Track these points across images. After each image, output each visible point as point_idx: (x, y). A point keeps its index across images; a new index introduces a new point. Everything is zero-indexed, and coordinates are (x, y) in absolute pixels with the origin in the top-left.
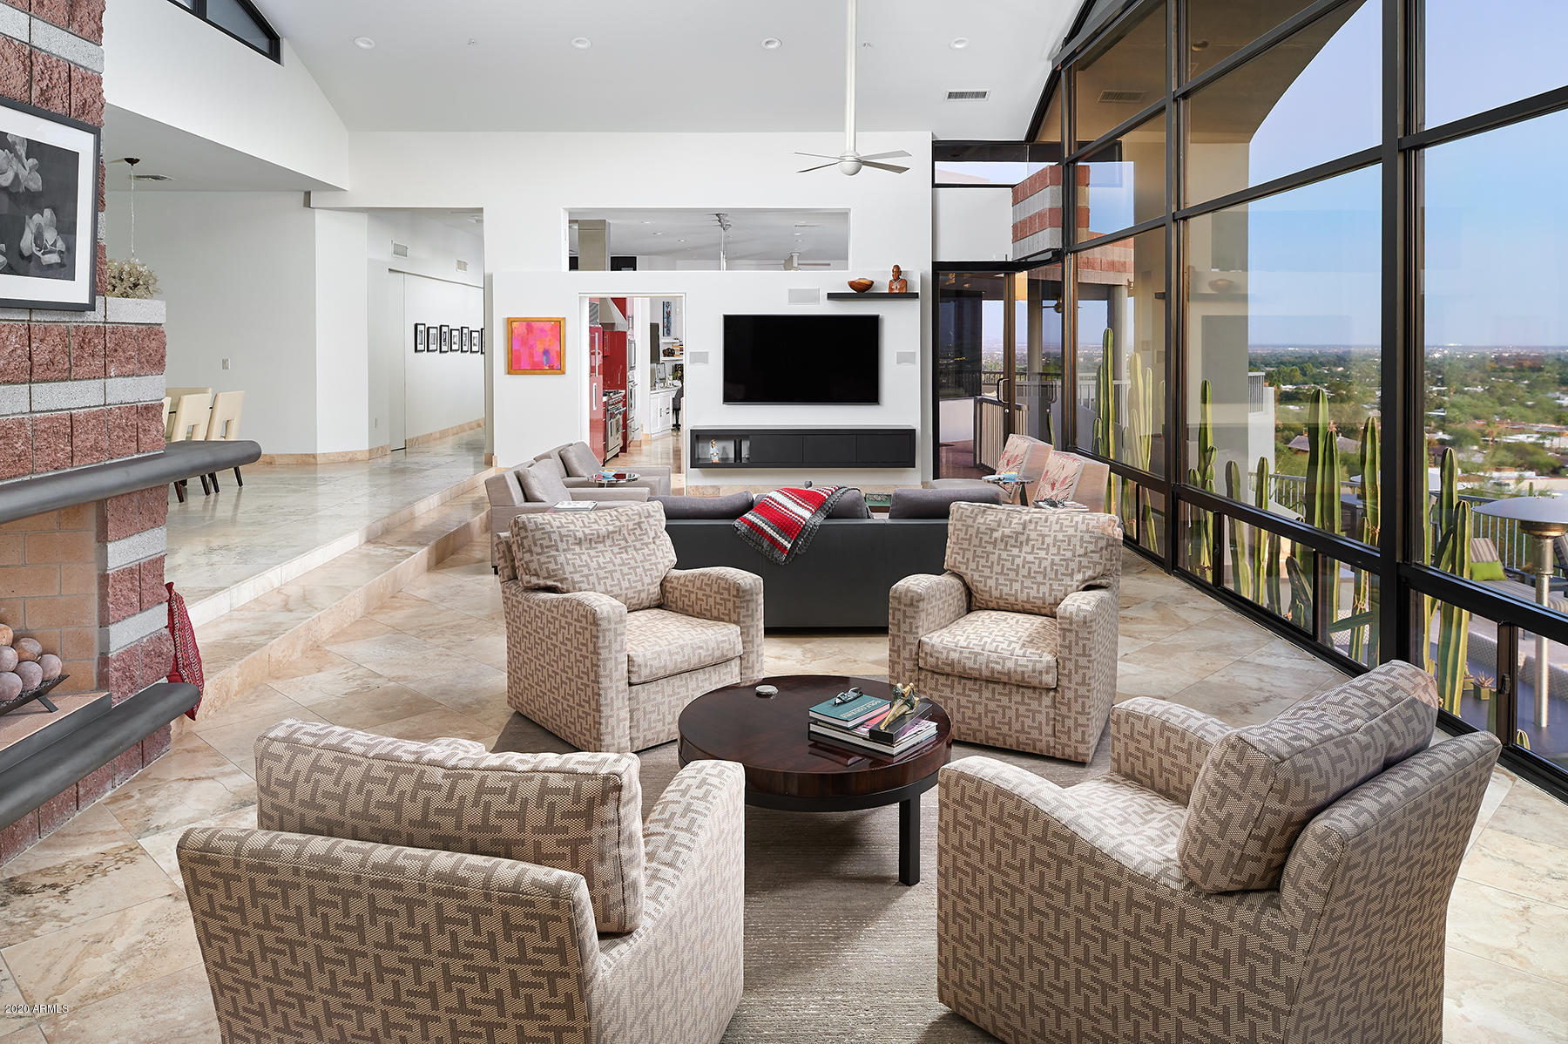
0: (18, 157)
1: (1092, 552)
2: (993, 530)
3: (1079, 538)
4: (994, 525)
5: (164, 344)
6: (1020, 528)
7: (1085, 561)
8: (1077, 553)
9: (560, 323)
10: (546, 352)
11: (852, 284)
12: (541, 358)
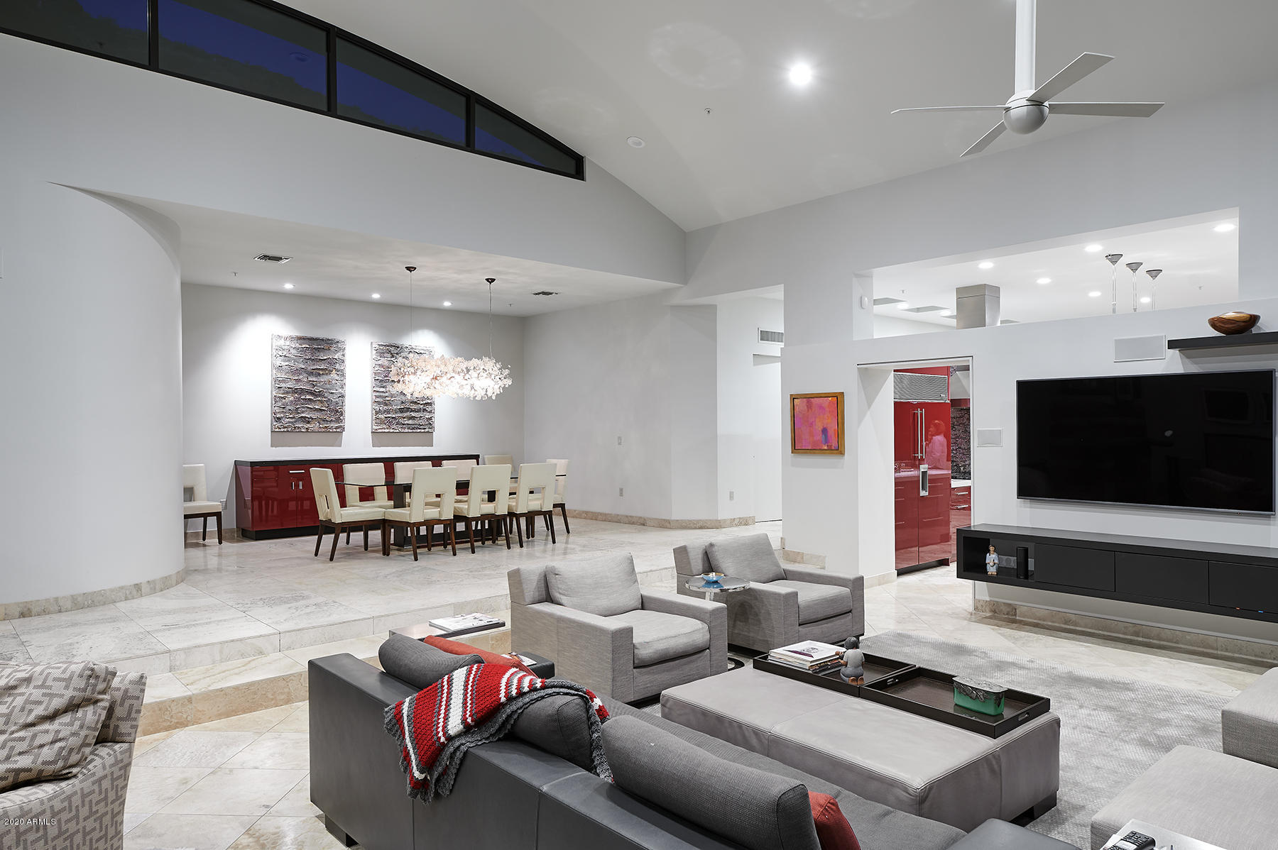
9: (838, 398)
10: (825, 431)
11: (1215, 323)
12: (820, 437)
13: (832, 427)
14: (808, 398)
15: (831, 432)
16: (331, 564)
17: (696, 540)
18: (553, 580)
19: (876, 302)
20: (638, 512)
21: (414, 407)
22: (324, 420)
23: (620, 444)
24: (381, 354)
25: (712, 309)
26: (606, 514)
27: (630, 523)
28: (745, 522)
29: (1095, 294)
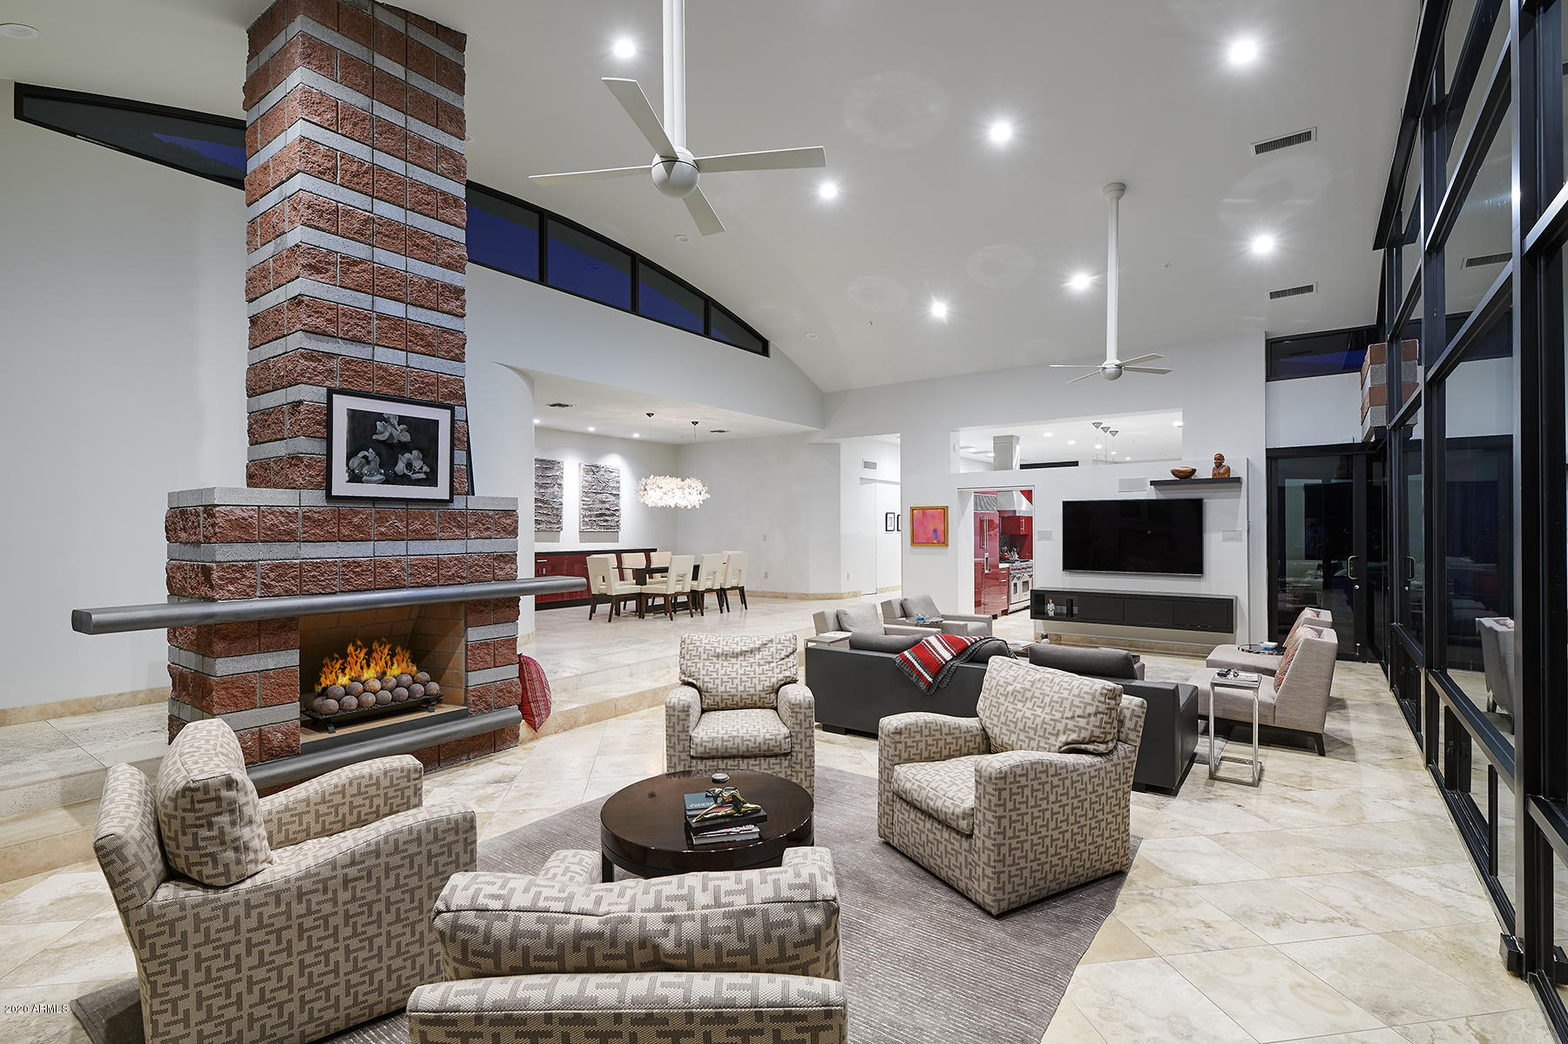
0: (393, 426)
1: (1079, 716)
2: (1009, 684)
3: (1070, 701)
4: (1011, 679)
5: (517, 522)
6: (1028, 685)
7: (1071, 724)
8: (1065, 715)
9: (945, 509)
10: (935, 531)
11: (1174, 472)
12: (931, 534)
13: (941, 529)
14: (924, 509)
15: (940, 532)
16: (609, 625)
17: (830, 608)
18: (843, 618)
19: (961, 448)
20: (780, 589)
21: (608, 512)
22: (550, 522)
23: (765, 540)
24: (587, 472)
25: (838, 445)
26: (753, 592)
27: (773, 597)
28: (856, 595)
29: (1072, 442)
